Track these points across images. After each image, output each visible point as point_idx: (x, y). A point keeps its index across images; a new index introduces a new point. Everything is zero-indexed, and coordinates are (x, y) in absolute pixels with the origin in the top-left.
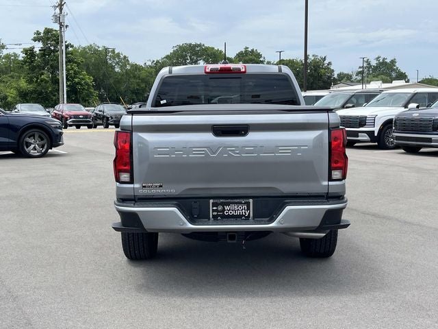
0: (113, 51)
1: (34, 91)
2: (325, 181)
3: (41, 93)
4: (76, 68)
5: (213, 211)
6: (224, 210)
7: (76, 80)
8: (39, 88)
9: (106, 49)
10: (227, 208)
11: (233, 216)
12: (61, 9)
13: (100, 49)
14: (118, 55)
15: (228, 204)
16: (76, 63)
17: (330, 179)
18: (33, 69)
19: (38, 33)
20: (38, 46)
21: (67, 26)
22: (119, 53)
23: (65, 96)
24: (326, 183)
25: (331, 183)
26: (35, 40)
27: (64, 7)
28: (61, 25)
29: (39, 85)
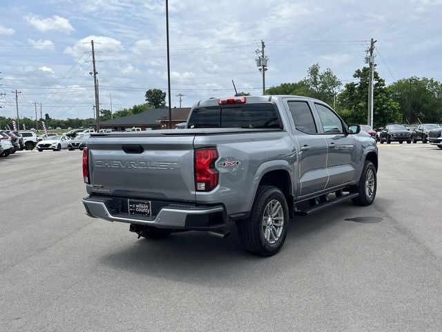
0: (432, 81)
1: (352, 116)
2: (193, 191)
3: (356, 117)
4: (385, 97)
5: (131, 207)
6: (136, 208)
7: (384, 106)
8: (355, 114)
9: (425, 80)
10: (137, 206)
11: (141, 213)
12: (371, 53)
13: (420, 80)
14: (436, 83)
15: (138, 203)
16: (385, 93)
17: (197, 190)
18: (352, 99)
19: (358, 71)
20: (357, 81)
21: (375, 65)
22: (436, 82)
23: (372, 119)
24: (193, 193)
25: (197, 193)
26: (355, 76)
27: (374, 51)
28: (371, 64)
29: (357, 110)
